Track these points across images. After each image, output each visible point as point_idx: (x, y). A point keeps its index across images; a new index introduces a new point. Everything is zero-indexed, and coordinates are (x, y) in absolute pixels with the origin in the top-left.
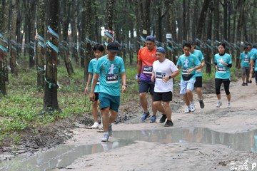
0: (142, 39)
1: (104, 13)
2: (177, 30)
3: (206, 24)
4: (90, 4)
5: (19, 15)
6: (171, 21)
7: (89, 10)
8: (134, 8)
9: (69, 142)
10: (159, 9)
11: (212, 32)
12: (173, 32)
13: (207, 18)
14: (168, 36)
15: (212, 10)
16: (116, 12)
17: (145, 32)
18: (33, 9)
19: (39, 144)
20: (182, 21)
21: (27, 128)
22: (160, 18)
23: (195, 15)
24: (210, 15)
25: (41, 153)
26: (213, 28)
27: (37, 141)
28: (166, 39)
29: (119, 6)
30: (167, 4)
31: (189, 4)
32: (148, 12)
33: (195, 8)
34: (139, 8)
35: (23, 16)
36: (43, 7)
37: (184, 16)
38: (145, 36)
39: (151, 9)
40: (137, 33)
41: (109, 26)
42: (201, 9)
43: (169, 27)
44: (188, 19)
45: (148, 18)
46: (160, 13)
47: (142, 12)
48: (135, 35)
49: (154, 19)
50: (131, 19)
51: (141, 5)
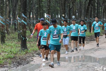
0: (62, 18)
1: (46, 7)
2: (77, 14)
3: (90, 11)
4: (40, 4)
5: (10, 9)
6: (74, 10)
7: (40, 6)
8: (59, 5)
9: (32, 63)
10: (69, 5)
11: (92, 15)
12: (75, 15)
13: (90, 9)
14: (73, 17)
15: (92, 5)
16: (51, 7)
17: (63, 15)
18: (16, 6)
19: (19, 64)
20: (79, 10)
21: (14, 57)
22: (70, 9)
23: (85, 8)
24: (91, 8)
25: (20, 67)
26: (92, 13)
27: (18, 62)
28: (72, 18)
29: (52, 4)
30: (73, 3)
31: (82, 3)
32: (65, 6)
33: (85, 5)
34: (61, 5)
35: (12, 9)
36: (20, 5)
37: (80, 8)
38: (63, 17)
39: (66, 5)
41: (48, 13)
42: (87, 5)
43: (74, 13)
44: (82, 9)
45: (65, 9)
46: (70, 7)
47: (62, 7)
48: (59, 17)
49: (67, 10)
50: (57, 10)
51: (62, 3)
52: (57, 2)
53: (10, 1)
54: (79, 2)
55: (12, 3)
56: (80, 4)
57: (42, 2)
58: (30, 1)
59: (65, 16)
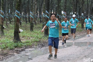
1: (63, 7)
2: (85, 12)
4: (59, 4)
5: (37, 7)
6: (83, 10)
7: (59, 6)
8: (72, 5)
12: (84, 13)
14: (82, 14)
16: (67, 7)
17: (75, 13)
18: (41, 5)
19: (43, 46)
20: (86, 10)
21: (39, 41)
22: (80, 9)
23: (91, 8)
25: (43, 48)
27: (42, 45)
28: (81, 15)
29: (67, 5)
30: (82, 4)
31: (89, 5)
32: (76, 7)
33: (91, 6)
35: (39, 7)
36: (45, 5)
37: (87, 8)
39: (77, 6)
40: (73, 13)
41: (64, 11)
44: (88, 9)
45: (76, 9)
46: (80, 7)
47: (75, 6)
48: (72, 14)
49: (78, 9)
50: (71, 9)
51: (74, 4)
52: (71, 3)
53: (38, 2)
54: (86, 4)
55: (39, 2)
56: (87, 6)
57: (60, 3)
58: (52, 2)
59: (76, 13)
